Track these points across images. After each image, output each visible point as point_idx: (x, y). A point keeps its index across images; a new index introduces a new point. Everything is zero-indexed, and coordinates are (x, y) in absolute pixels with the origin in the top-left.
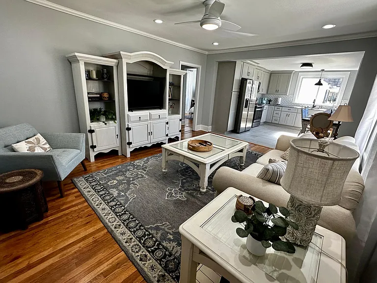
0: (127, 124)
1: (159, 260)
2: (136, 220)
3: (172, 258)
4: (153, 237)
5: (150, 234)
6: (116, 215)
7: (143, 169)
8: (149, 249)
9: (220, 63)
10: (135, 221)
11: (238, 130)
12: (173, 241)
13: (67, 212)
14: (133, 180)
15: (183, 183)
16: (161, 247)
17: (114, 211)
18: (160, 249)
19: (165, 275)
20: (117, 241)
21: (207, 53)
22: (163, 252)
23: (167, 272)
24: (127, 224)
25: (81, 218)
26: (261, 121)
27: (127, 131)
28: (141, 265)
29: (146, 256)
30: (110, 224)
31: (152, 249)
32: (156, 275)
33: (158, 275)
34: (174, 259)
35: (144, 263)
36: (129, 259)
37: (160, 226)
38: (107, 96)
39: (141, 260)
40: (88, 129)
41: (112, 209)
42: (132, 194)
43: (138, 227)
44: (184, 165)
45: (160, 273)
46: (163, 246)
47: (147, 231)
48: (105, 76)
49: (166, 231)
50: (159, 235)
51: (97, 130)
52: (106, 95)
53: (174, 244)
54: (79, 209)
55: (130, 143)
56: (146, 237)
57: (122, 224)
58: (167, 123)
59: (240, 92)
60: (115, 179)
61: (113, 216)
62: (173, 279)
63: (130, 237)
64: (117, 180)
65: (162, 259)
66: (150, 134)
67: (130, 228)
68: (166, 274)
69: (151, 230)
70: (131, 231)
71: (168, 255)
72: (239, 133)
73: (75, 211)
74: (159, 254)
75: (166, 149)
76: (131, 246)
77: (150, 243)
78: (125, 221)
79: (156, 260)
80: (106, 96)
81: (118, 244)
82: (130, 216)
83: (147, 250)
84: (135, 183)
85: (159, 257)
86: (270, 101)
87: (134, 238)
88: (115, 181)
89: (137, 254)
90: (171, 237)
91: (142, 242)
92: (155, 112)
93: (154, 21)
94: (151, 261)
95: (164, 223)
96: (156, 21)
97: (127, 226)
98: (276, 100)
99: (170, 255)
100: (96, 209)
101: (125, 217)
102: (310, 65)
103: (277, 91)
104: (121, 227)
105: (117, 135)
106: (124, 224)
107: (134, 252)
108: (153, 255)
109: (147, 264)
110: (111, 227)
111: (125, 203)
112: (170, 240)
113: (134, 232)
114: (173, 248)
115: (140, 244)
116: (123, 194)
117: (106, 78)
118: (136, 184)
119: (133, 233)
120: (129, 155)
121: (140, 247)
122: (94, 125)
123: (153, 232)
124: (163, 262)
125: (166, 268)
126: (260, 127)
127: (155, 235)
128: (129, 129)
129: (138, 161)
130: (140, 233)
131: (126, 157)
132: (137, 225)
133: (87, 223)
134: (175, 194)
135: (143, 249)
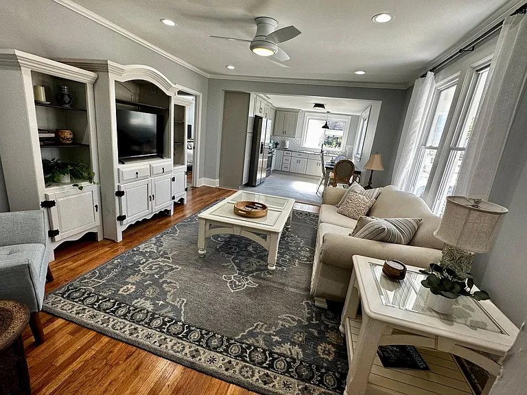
0: (116, 184)
1: (287, 372)
3: (298, 363)
4: (256, 348)
5: (249, 346)
6: (179, 338)
7: (162, 256)
8: (265, 365)
9: (227, 92)
10: (214, 335)
11: (254, 183)
12: (283, 342)
13: (76, 365)
14: (161, 277)
15: (238, 265)
16: (276, 356)
17: (168, 332)
18: (277, 358)
19: (306, 386)
20: (213, 375)
21: (209, 76)
22: (282, 360)
23: (306, 382)
24: (207, 343)
25: (117, 364)
26: (272, 170)
27: (117, 198)
28: (271, 389)
29: (267, 375)
30: (179, 355)
31: (267, 362)
32: (297, 392)
33: (299, 390)
34: (301, 364)
35: (271, 385)
36: (249, 390)
37: (253, 330)
38: (71, 136)
39: (265, 383)
40: (42, 200)
41: (163, 332)
42: (178, 299)
43: (225, 342)
44: (219, 239)
45: (300, 387)
46: (277, 354)
47: (243, 343)
48: (67, 99)
49: (266, 334)
50: (261, 342)
51: (59, 201)
52: (68, 134)
53: (288, 345)
54: (100, 351)
55: (122, 218)
56: (248, 351)
57: (200, 348)
58: (173, 179)
59: (253, 133)
60: (128, 283)
61: (173, 341)
62: (318, 385)
63: (226, 361)
64: (133, 284)
65: (288, 370)
66: (151, 198)
67: (215, 349)
68: (306, 384)
69: (247, 339)
70: (221, 352)
71: (292, 362)
72: (255, 186)
73: (94, 357)
74: (280, 365)
75: (206, 219)
76: (238, 372)
77: (258, 357)
78: (199, 341)
79: (283, 374)
80: (69, 136)
81: (216, 377)
82: (201, 332)
83: (262, 367)
84: (169, 280)
85: (284, 369)
86: (277, 144)
87: (232, 359)
88: (130, 286)
89: (254, 379)
90: (276, 338)
91: (248, 360)
92: (157, 163)
93: (161, 20)
94: (278, 379)
95: (255, 325)
96: (164, 21)
97: (208, 347)
98: (284, 143)
99: (294, 361)
100: (135, 341)
101: (195, 335)
102: (322, 106)
103: (284, 132)
104: (202, 352)
105: (96, 206)
106: (202, 346)
107: (248, 377)
108: (274, 369)
109: (277, 385)
110: (185, 358)
111: (179, 315)
112: (279, 343)
113: (226, 351)
114: (291, 352)
115: (247, 364)
116: (161, 302)
117: (69, 102)
118: (171, 283)
119: (225, 354)
120: (120, 239)
121: (251, 368)
122: (53, 192)
123: (250, 341)
124: (293, 372)
125: (300, 378)
126: (271, 176)
127: (256, 344)
128: (120, 194)
129: (143, 245)
130: (235, 350)
131: (114, 242)
132: (222, 341)
133: (137, 368)
134: (239, 281)
135: (257, 369)
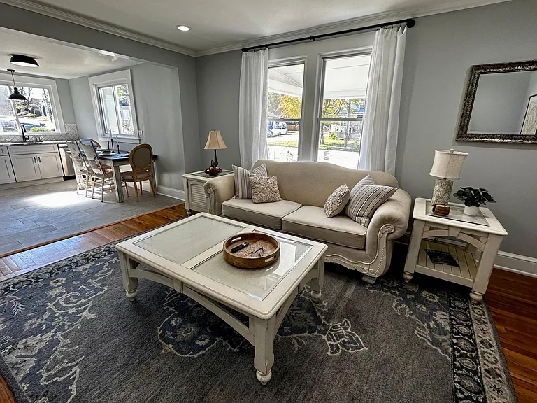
2: (455, 382)
4: (454, 344)
5: (454, 349)
8: (472, 342)
31: (467, 338)
37: (429, 341)
43: (463, 372)
47: (455, 355)
49: (430, 331)
50: (443, 337)
56: (462, 351)
63: (487, 374)
67: (479, 384)
69: (446, 350)
70: (481, 379)
76: (495, 365)
77: (465, 344)
82: (461, 399)
87: (483, 368)
91: (474, 353)
95: (421, 337)
102: (31, 61)
113: (475, 373)
119: (479, 374)
123: (447, 347)
127: (449, 342)
130: (468, 363)
132: (463, 375)
